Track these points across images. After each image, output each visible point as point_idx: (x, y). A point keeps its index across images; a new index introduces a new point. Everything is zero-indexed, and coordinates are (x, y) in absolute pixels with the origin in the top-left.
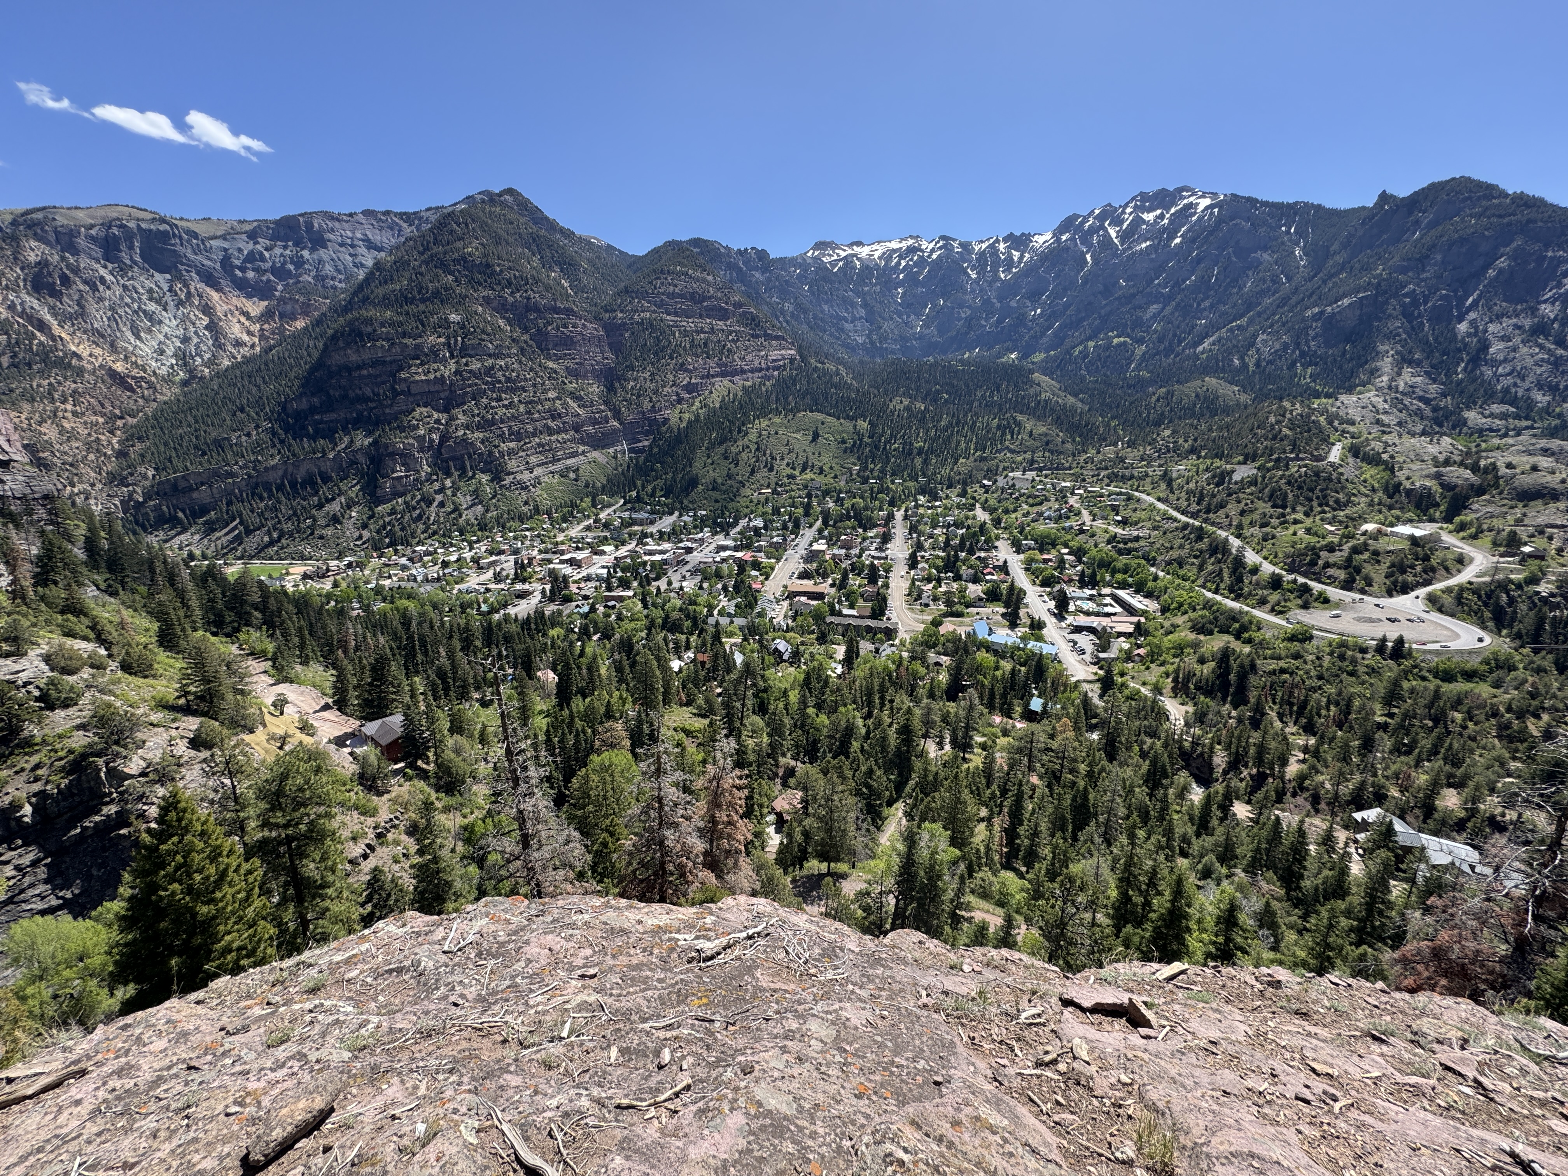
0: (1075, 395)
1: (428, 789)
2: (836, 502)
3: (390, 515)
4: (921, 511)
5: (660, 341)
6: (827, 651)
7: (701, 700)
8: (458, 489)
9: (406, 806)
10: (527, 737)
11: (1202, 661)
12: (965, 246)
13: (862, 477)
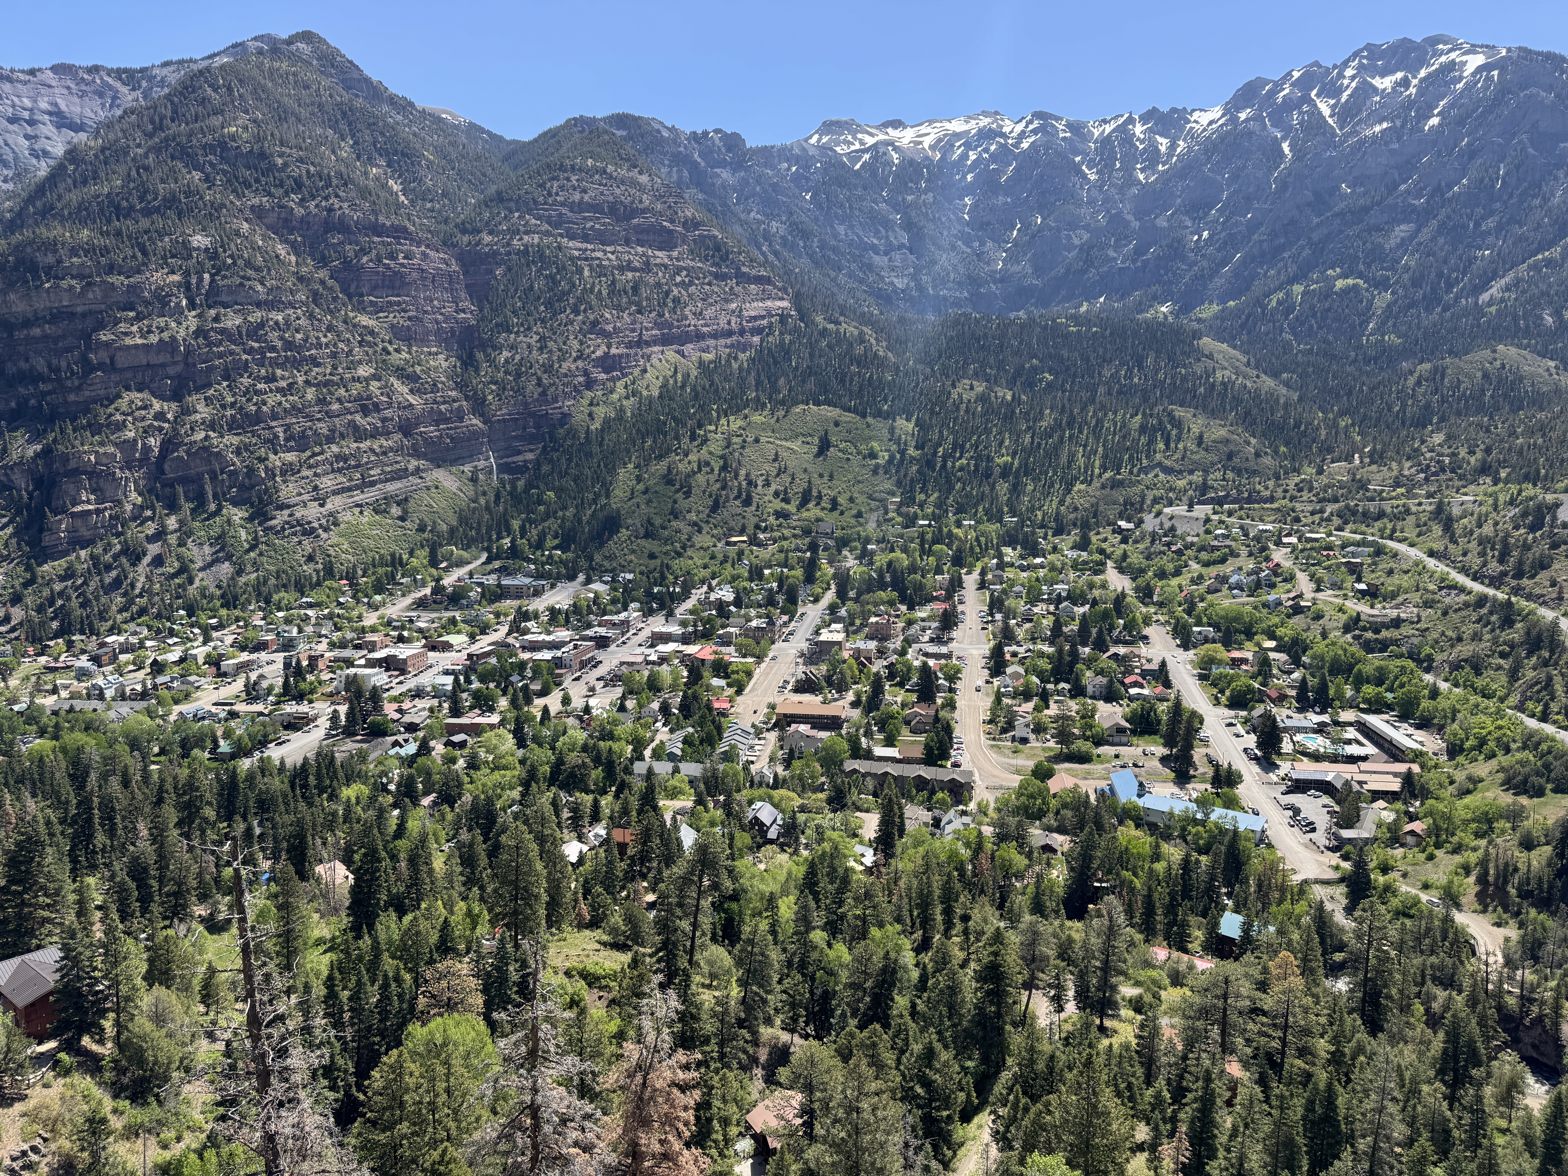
0: (1275, 375)
1: (97, 1092)
2: (860, 558)
3: (63, 579)
4: (1009, 573)
5: (556, 283)
6: (845, 823)
7: (617, 919)
8: (190, 533)
9: (53, 1125)
10: (288, 992)
11: (1528, 844)
12: (1076, 128)
13: (906, 516)
